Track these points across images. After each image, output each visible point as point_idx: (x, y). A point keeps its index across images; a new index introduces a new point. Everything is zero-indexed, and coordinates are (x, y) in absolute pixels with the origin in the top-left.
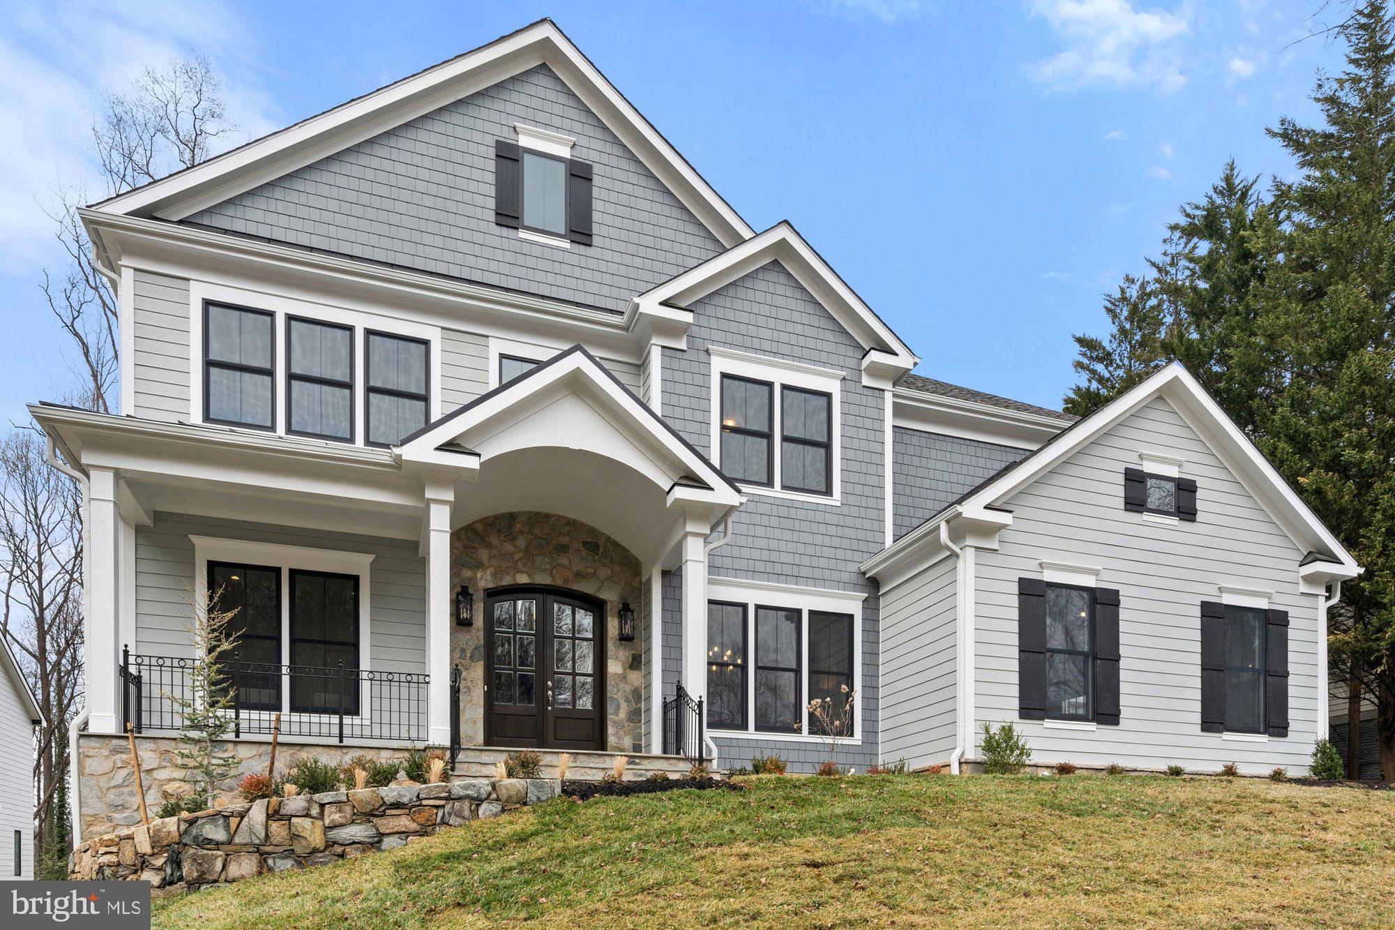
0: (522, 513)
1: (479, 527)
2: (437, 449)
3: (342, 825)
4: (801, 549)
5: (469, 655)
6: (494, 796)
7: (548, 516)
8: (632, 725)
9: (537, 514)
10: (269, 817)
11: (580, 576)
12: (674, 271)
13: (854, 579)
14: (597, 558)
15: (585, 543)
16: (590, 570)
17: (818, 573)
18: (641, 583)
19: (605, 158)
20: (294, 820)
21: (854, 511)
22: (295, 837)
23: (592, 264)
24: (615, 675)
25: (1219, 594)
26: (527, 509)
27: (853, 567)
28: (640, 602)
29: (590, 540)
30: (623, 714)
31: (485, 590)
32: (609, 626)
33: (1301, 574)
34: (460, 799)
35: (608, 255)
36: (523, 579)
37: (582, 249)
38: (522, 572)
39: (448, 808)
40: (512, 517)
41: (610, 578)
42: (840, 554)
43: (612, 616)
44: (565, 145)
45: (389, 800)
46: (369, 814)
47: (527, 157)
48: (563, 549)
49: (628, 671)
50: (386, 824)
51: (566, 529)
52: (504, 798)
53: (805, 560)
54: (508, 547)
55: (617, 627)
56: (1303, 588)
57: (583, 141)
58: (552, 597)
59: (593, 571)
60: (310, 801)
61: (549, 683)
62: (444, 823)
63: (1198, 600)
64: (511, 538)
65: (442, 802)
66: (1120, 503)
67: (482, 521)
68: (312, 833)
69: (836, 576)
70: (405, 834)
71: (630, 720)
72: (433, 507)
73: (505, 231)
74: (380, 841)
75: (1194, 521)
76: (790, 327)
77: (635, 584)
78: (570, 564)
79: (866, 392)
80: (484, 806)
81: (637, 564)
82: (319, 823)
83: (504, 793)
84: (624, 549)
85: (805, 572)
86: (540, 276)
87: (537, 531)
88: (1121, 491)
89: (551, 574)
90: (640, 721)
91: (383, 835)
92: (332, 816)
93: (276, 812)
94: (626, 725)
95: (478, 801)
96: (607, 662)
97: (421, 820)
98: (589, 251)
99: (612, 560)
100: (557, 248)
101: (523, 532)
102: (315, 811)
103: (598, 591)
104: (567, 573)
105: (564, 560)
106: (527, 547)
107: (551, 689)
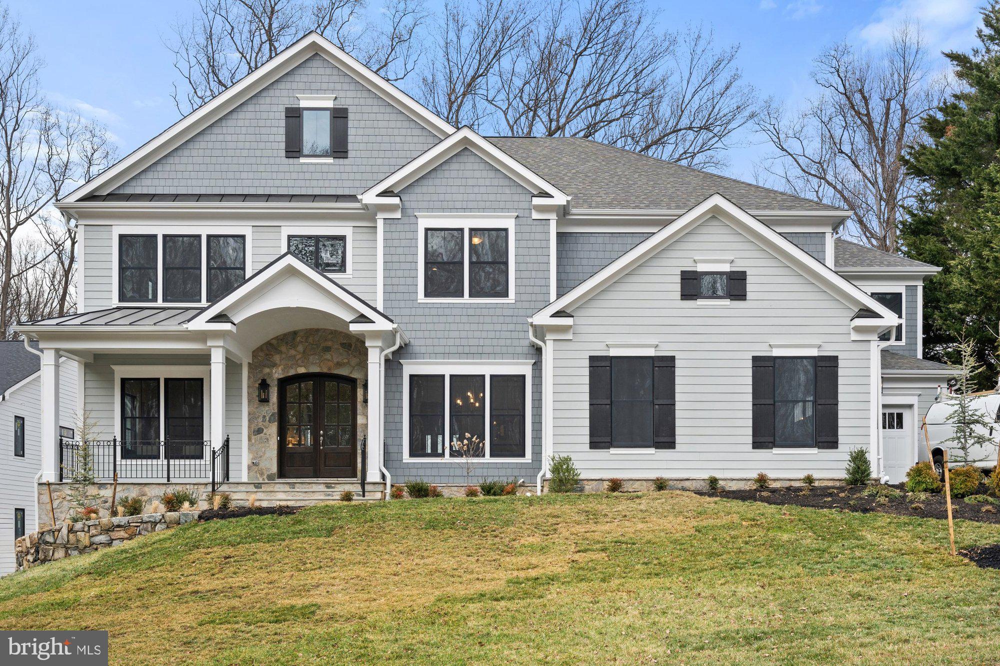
0: (302, 330)
1: (274, 342)
2: (207, 322)
3: (96, 535)
4: (484, 334)
5: (268, 419)
6: (163, 521)
7: (318, 330)
9: (311, 329)
10: (69, 532)
11: (339, 365)
12: (404, 162)
13: (526, 350)
14: (350, 352)
15: (342, 344)
16: (346, 361)
17: (497, 350)
19: (356, 101)
20: (78, 533)
21: (526, 305)
22: (78, 541)
23: (348, 169)
24: (362, 424)
25: (770, 349)
26: (304, 327)
27: (526, 343)
29: (345, 341)
31: (278, 380)
32: (358, 394)
33: (852, 327)
34: (146, 522)
35: (359, 161)
36: (302, 370)
37: (341, 161)
38: (301, 366)
39: (141, 527)
40: (295, 333)
42: (515, 335)
43: (360, 388)
44: (330, 100)
45: (115, 524)
46: (109, 529)
47: (305, 112)
48: (327, 349)
50: (115, 535)
51: (330, 336)
52: (168, 522)
53: (488, 342)
54: (293, 352)
55: (363, 394)
56: (854, 336)
57: (341, 94)
58: (324, 379)
59: (348, 360)
60: (84, 524)
61: (321, 432)
62: (140, 534)
63: (749, 356)
64: (294, 347)
65: (139, 524)
66: (678, 295)
67: (277, 338)
68: (84, 538)
69: (511, 350)
70: (123, 539)
72: (213, 350)
73: (291, 161)
74: (112, 543)
75: (745, 300)
76: (476, 190)
78: (332, 358)
79: (535, 223)
80: (158, 525)
82: (88, 534)
83: (168, 519)
85: (486, 350)
86: (314, 183)
87: (311, 340)
88: (678, 287)
89: (320, 366)
91: (113, 540)
92: (93, 531)
93: (71, 529)
95: (155, 523)
96: (356, 417)
97: (130, 532)
98: (346, 161)
99: (360, 352)
100: (325, 164)
101: (302, 342)
102: (86, 529)
103: (351, 373)
104: (330, 364)
105: (328, 356)
106: (304, 352)
107: (323, 436)
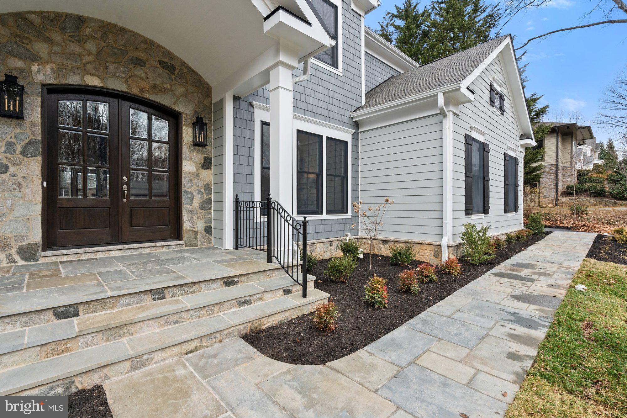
0: (93, 20)
4: (322, 98)
5: (19, 149)
8: (204, 212)
9: (110, 25)
11: (156, 88)
13: (348, 120)
14: (173, 77)
15: (161, 63)
16: (166, 86)
18: (211, 103)
21: (348, 81)
24: (189, 172)
25: (507, 150)
26: (98, 17)
27: (348, 114)
28: (210, 118)
29: (166, 60)
30: (196, 203)
31: (44, 85)
32: (184, 133)
33: (520, 143)
36: (94, 82)
38: (93, 75)
40: (80, 20)
41: (186, 95)
42: (341, 105)
43: (187, 126)
48: (140, 63)
49: (201, 170)
51: (143, 46)
53: (324, 105)
54: (75, 48)
55: (191, 135)
56: (520, 149)
58: (128, 103)
59: (169, 87)
61: (125, 178)
63: (503, 152)
64: (80, 41)
71: (202, 208)
75: (503, 114)
77: (207, 103)
78: (147, 78)
81: (208, 89)
84: (196, 74)
87: (110, 40)
89: (126, 82)
90: (210, 208)
94: (199, 211)
96: (182, 163)
99: (186, 81)
101: (94, 38)
103: (174, 104)
104: (143, 84)
105: (140, 72)
106: (98, 53)
107: (128, 183)
